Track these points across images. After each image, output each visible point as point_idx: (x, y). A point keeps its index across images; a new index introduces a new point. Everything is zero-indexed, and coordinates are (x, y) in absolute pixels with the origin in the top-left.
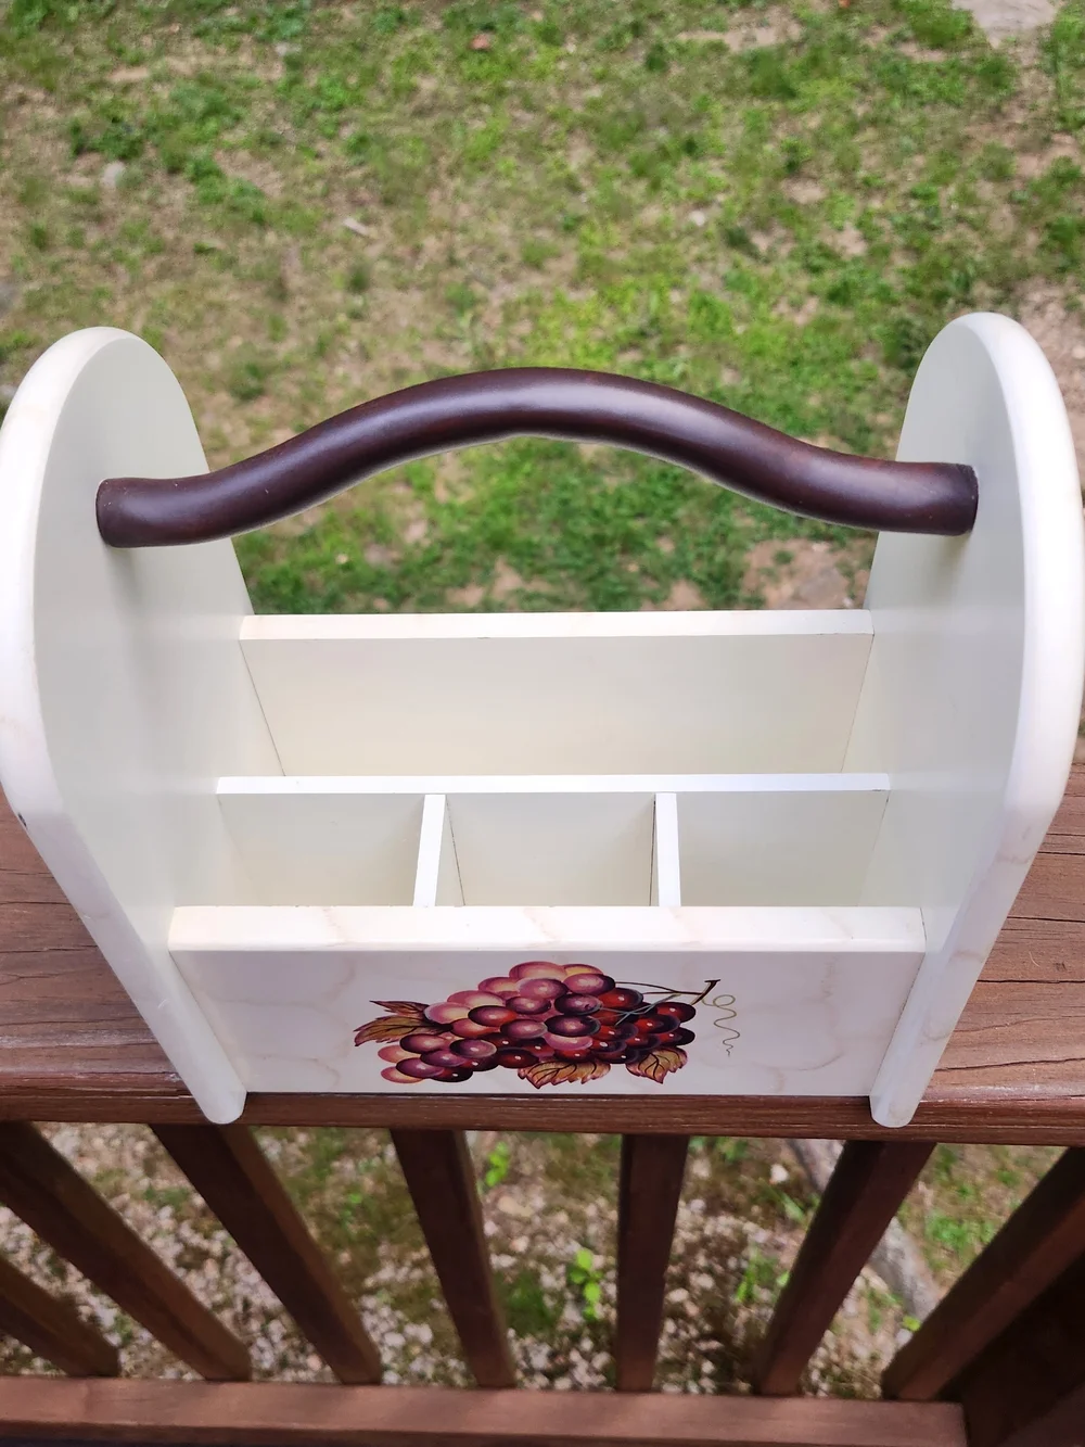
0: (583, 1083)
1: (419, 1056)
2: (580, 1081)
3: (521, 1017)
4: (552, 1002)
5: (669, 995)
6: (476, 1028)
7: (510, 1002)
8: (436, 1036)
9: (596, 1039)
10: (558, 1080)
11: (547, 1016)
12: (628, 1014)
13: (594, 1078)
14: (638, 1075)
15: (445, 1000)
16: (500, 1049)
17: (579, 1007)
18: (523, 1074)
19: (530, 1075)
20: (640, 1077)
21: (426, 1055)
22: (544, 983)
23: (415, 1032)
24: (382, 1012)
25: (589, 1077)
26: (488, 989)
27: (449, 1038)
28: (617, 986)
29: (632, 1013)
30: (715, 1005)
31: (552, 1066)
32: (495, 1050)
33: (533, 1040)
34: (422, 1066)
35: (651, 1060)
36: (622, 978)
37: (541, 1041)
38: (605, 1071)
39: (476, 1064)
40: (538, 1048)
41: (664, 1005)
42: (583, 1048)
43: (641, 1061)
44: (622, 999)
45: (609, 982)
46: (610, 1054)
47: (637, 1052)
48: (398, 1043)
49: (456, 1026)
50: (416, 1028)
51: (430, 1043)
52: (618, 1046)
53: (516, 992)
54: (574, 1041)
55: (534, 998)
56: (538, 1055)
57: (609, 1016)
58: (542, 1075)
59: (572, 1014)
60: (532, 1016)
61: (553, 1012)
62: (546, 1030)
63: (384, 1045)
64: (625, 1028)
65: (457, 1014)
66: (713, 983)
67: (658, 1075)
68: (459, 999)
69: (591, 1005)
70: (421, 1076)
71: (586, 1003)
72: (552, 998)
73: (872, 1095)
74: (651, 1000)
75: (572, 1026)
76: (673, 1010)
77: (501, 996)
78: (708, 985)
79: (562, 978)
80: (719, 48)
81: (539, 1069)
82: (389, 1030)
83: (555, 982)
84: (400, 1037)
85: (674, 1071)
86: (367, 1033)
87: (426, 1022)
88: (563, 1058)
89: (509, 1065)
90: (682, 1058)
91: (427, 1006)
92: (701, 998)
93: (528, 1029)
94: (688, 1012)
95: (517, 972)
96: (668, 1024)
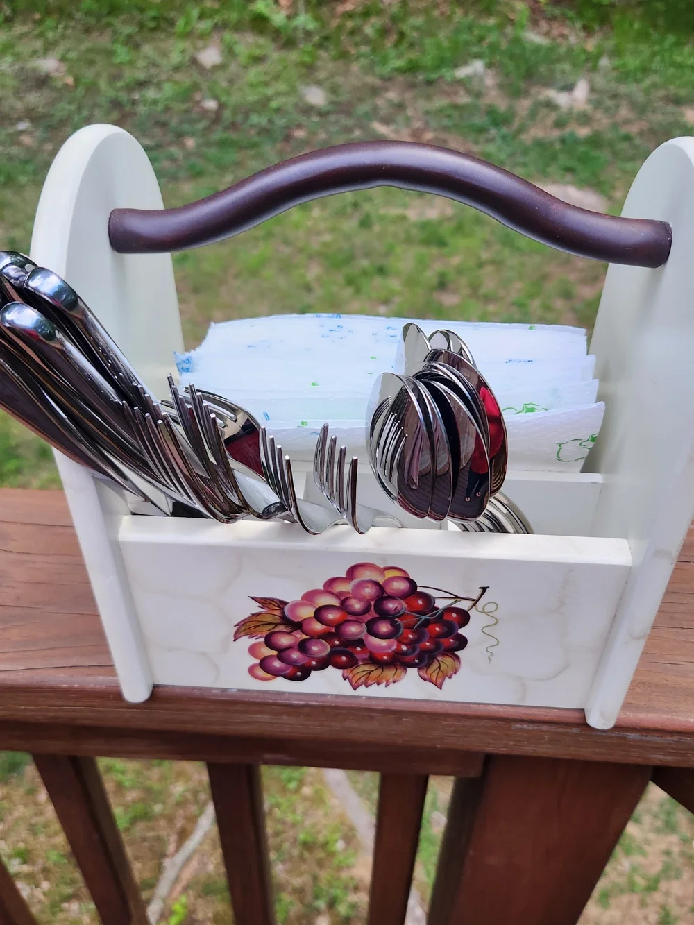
0: (387, 686)
1: (275, 653)
2: (384, 684)
3: (350, 617)
4: (373, 603)
5: (453, 600)
6: (318, 627)
7: (344, 600)
8: (290, 633)
9: (400, 642)
10: (369, 682)
11: (368, 617)
12: (423, 618)
13: (394, 682)
14: (425, 680)
15: (300, 599)
16: (334, 649)
17: (390, 610)
18: (345, 675)
19: (351, 676)
20: (427, 683)
21: (282, 653)
22: (369, 585)
23: (277, 629)
24: (255, 608)
25: (391, 680)
26: (329, 589)
27: (298, 636)
28: (419, 589)
29: (426, 617)
30: (484, 612)
31: (367, 668)
32: (329, 649)
33: (355, 641)
34: (277, 664)
35: (435, 665)
36: (423, 582)
37: (361, 642)
38: (403, 674)
39: (314, 663)
40: (359, 649)
41: (449, 610)
42: (390, 651)
43: (428, 666)
44: (420, 602)
45: (413, 584)
46: (408, 658)
47: (426, 656)
48: (262, 640)
49: (304, 624)
50: (277, 625)
51: (285, 641)
52: (414, 649)
53: (348, 593)
54: (384, 643)
55: (361, 599)
56: (357, 656)
57: (410, 620)
58: (359, 676)
59: (385, 615)
60: (356, 617)
61: (373, 614)
62: (366, 632)
63: (253, 641)
64: (420, 630)
65: (307, 612)
66: (484, 589)
67: (439, 681)
68: (310, 597)
69: (399, 608)
70: (275, 673)
71: (396, 605)
72: (372, 600)
73: (586, 708)
74: (441, 604)
75: (384, 628)
76: (454, 615)
77: (338, 595)
78: (481, 591)
79: (381, 580)
80: (403, 218)
81: (358, 670)
82: (258, 626)
83: (376, 583)
84: (265, 634)
85: (450, 678)
86: (243, 628)
87: (285, 621)
88: (375, 661)
89: (337, 666)
90: (457, 663)
91: (286, 603)
92: (474, 605)
93: (353, 629)
94: (464, 618)
95: (352, 572)
96: (450, 630)
